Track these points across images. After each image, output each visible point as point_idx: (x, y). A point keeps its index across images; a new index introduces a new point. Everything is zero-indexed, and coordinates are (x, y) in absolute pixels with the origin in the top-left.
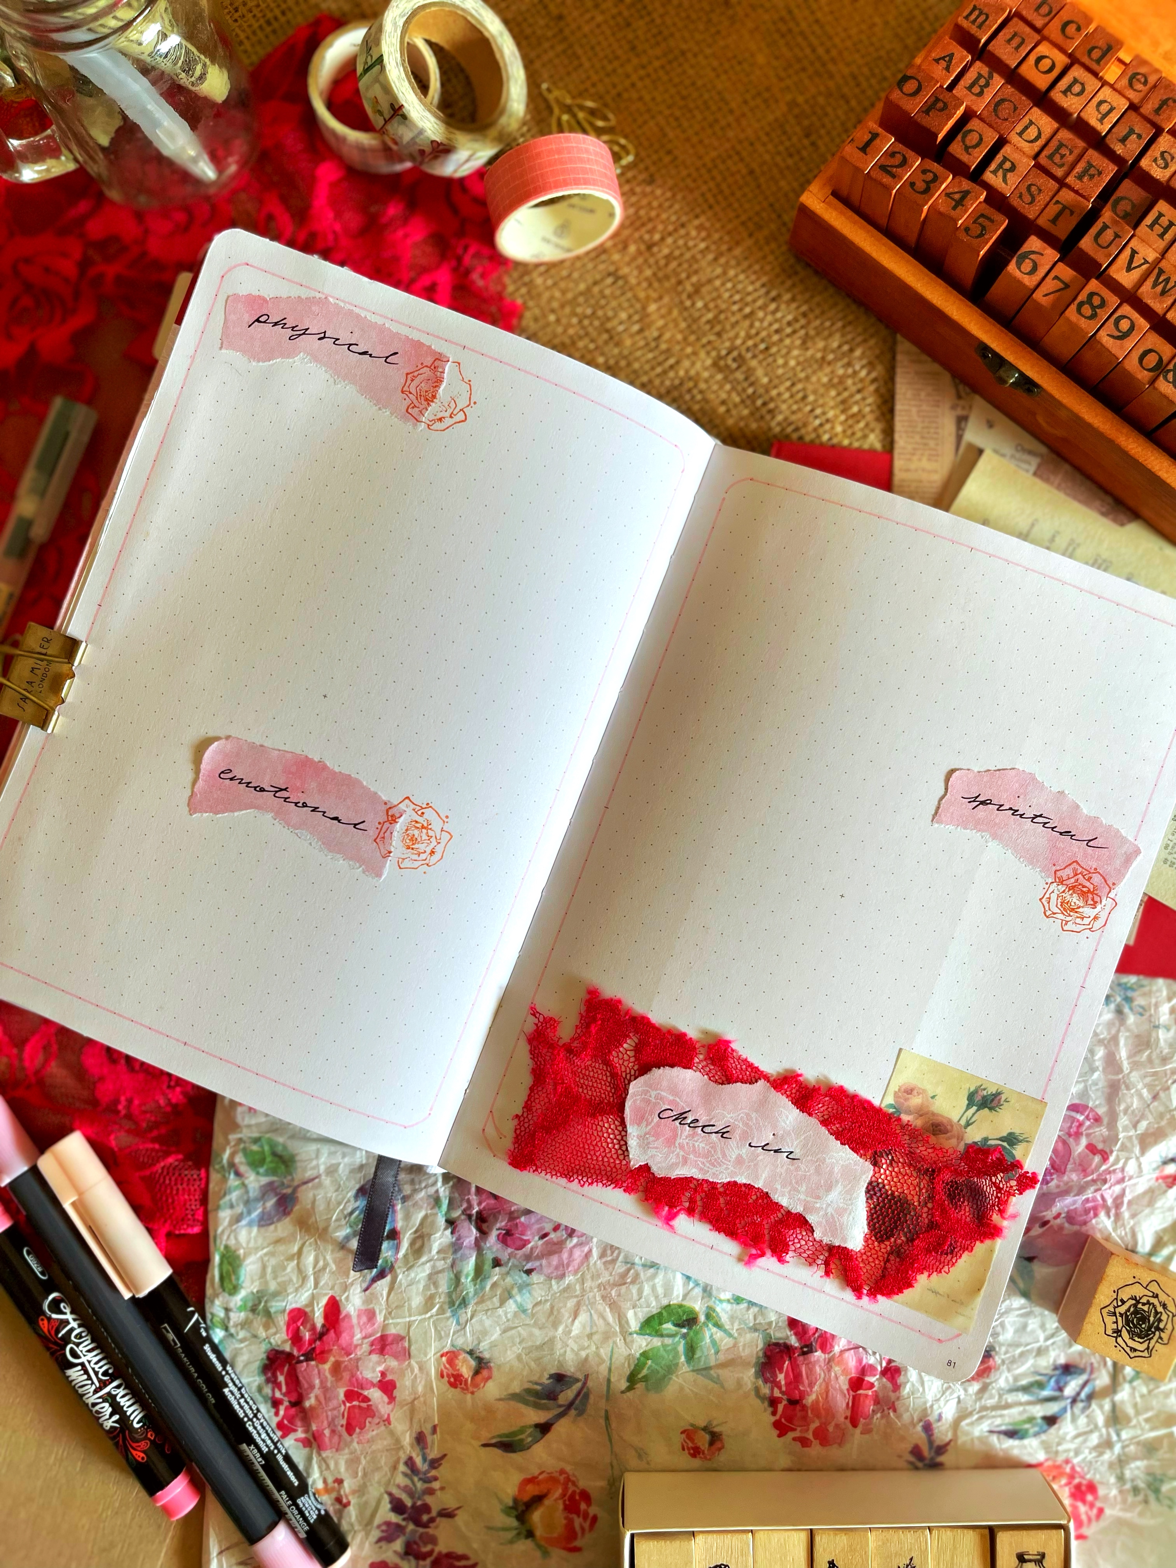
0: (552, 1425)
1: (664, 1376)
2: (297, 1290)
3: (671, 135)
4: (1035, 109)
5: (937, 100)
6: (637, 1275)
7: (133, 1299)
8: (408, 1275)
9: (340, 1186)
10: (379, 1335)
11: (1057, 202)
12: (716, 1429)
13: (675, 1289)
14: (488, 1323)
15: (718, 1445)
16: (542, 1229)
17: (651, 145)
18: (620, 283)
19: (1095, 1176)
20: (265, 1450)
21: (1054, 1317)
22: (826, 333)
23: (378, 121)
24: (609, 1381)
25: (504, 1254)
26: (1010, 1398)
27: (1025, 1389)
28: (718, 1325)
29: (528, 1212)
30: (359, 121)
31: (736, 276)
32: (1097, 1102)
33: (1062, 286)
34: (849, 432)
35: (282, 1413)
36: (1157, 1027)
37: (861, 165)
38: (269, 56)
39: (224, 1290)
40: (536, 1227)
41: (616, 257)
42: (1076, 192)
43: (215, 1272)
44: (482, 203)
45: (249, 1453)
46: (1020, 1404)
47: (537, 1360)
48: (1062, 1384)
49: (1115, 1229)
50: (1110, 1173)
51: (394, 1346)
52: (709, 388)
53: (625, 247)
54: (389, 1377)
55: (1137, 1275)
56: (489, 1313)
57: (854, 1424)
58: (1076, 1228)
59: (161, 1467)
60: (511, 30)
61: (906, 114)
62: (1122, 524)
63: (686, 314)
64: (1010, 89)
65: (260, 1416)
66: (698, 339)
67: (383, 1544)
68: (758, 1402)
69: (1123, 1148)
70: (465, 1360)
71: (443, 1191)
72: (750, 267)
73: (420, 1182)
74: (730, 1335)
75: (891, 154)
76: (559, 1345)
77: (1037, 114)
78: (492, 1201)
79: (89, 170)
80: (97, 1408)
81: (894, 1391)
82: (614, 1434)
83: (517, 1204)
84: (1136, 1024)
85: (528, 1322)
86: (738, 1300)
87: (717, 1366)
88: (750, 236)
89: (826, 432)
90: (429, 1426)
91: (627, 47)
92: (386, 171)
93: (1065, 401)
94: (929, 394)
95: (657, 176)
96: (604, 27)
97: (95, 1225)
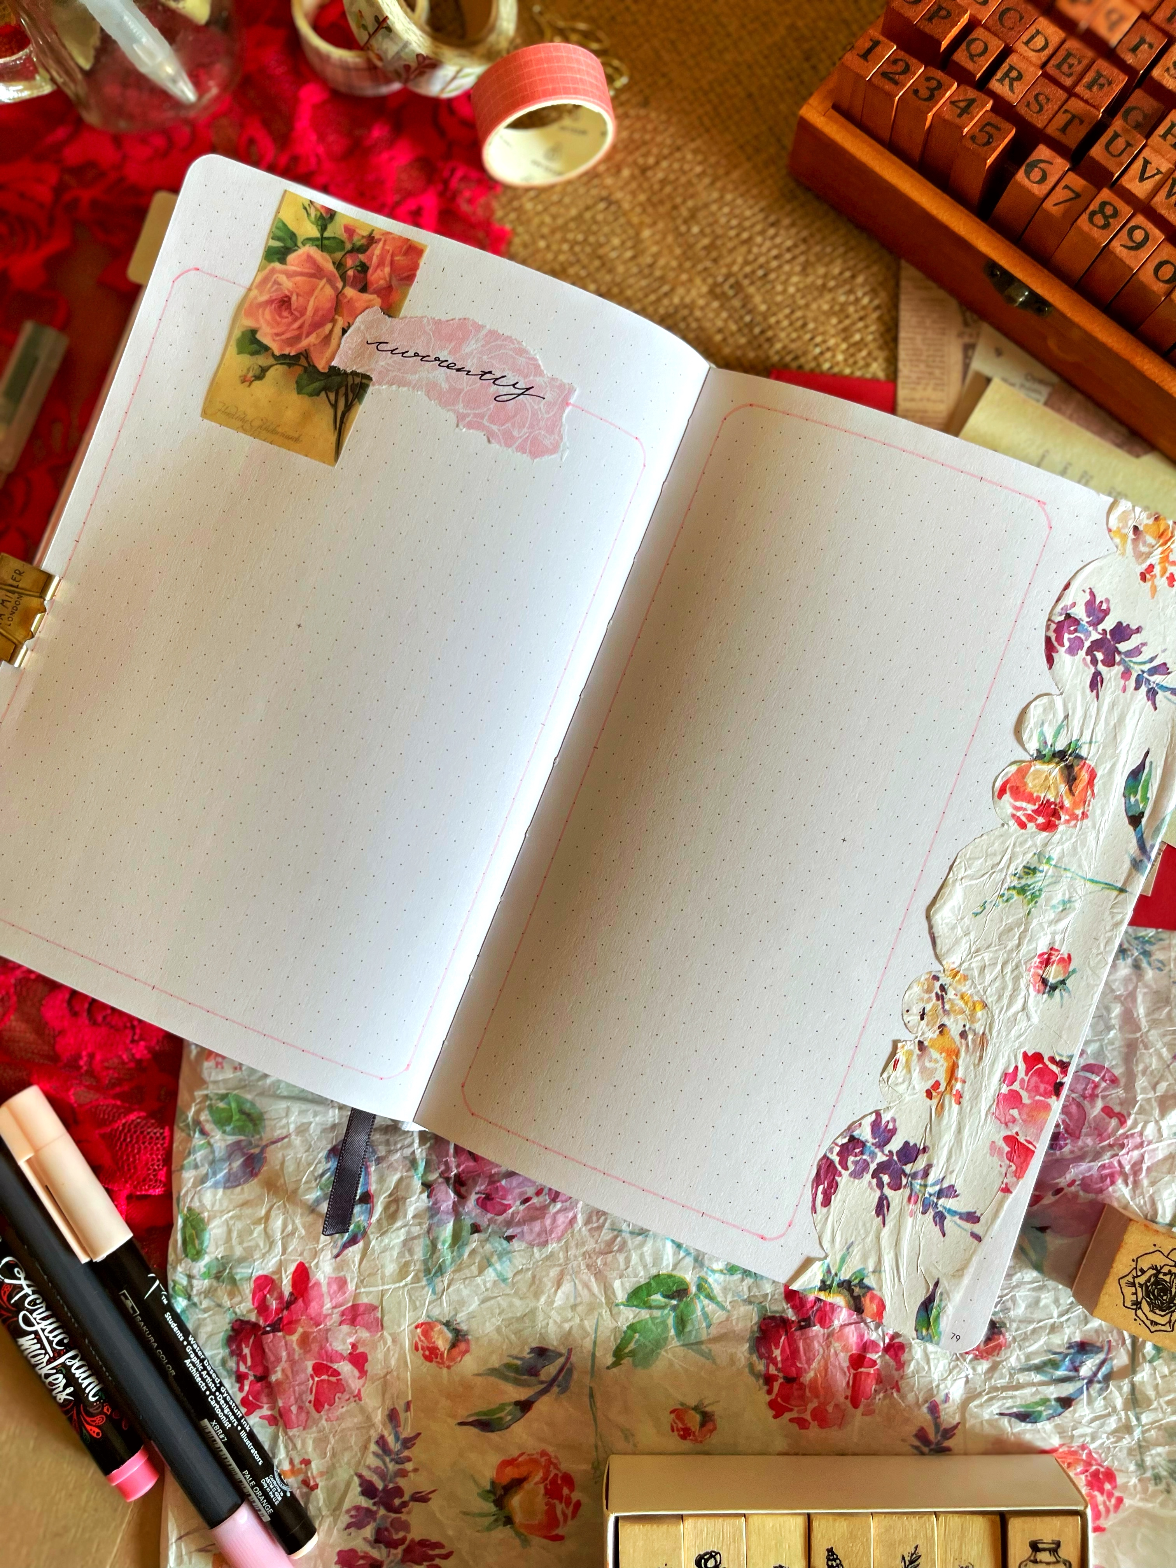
0: (533, 1402)
1: (653, 1351)
2: (264, 1256)
3: (666, 58)
4: (1043, 18)
5: (940, 8)
6: (624, 1243)
7: (91, 1263)
8: (382, 1241)
9: (310, 1146)
10: (350, 1304)
11: (1066, 111)
12: (708, 1409)
13: (665, 1257)
14: (465, 1292)
15: (710, 1426)
16: (524, 1193)
17: (646, 68)
18: (613, 208)
19: (1111, 1141)
20: (228, 1426)
21: (1069, 1292)
22: (827, 259)
23: (361, 36)
24: (594, 1355)
25: (484, 1219)
26: (1022, 1378)
27: (1038, 1369)
28: (710, 1297)
29: (511, 1174)
31: (734, 200)
32: (1113, 1062)
33: (1073, 195)
34: (851, 361)
35: (246, 1388)
37: (863, 73)
39: (187, 1256)
40: (517, 1191)
41: (609, 181)
42: (1086, 102)
43: (178, 1236)
45: (210, 1429)
46: (1033, 1384)
47: (517, 1333)
48: (1077, 1364)
49: (1133, 1198)
50: (1127, 1137)
51: (366, 1317)
52: (705, 316)
53: (618, 170)
54: (360, 1350)
55: (1158, 1243)
56: (467, 1282)
57: (855, 1404)
58: (1091, 1196)
59: (117, 1443)
61: (909, 21)
62: (1138, 456)
63: (680, 240)
65: (223, 1390)
66: (694, 266)
67: (352, 1530)
68: (752, 1380)
69: (1141, 1111)
70: (441, 1332)
71: (420, 1153)
72: (748, 191)
73: (396, 1143)
74: (723, 1308)
75: (893, 61)
76: (540, 1316)
77: (1044, 24)
78: (471, 1164)
79: (67, 91)
80: (51, 1379)
81: (898, 1369)
82: (599, 1414)
83: (497, 1166)
84: (1155, 979)
85: (508, 1291)
86: (731, 1270)
87: (709, 1341)
88: (749, 160)
89: (826, 361)
90: (402, 1403)
92: (373, 94)
93: (1077, 319)
94: (935, 322)
95: (652, 99)
97: (52, 1184)
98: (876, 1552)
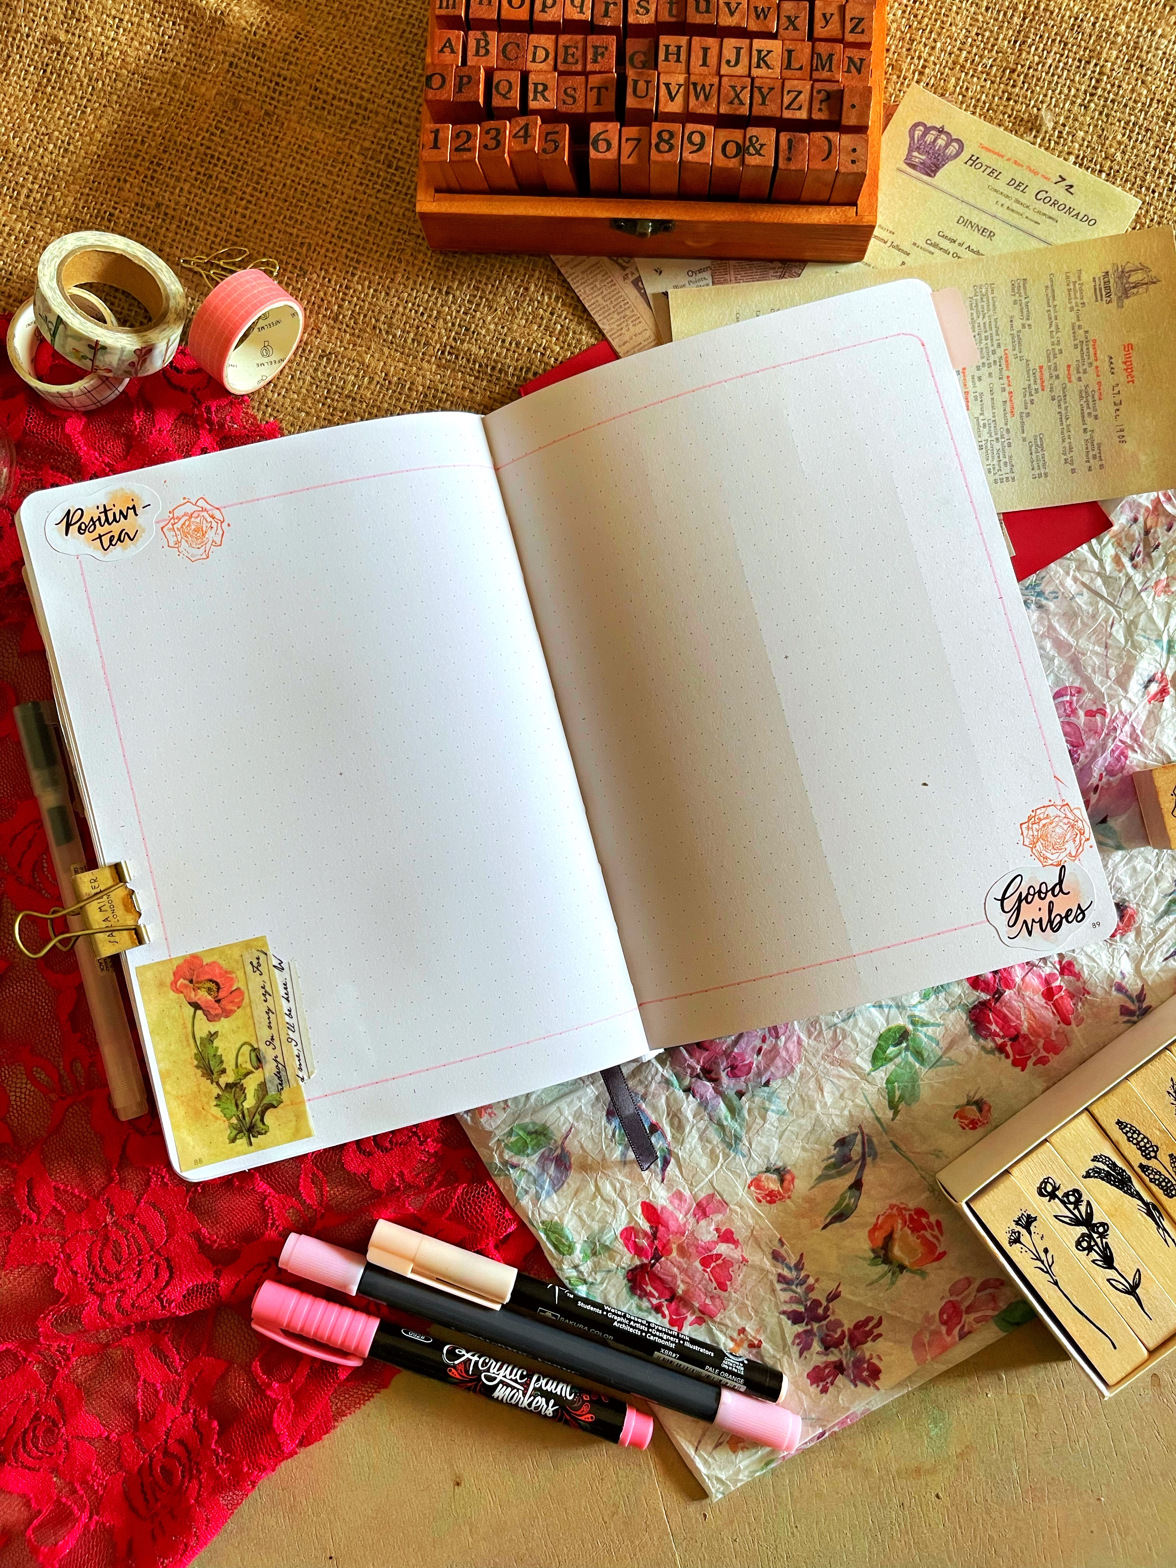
0: (861, 1179)
1: (913, 1086)
2: (614, 1216)
3: (295, 231)
4: (531, 36)
6: (843, 1030)
7: (504, 1307)
8: (685, 1148)
9: (592, 1122)
10: (695, 1205)
11: (592, 89)
12: (976, 1098)
13: (877, 1020)
15: (986, 1108)
16: (754, 1047)
17: (286, 249)
19: (1105, 731)
20: (673, 1346)
21: (1150, 847)
22: (501, 290)
23: (86, 365)
24: (878, 1119)
25: (741, 1085)
26: (1161, 925)
27: (1167, 912)
28: (925, 1024)
29: (736, 1041)
30: (72, 374)
32: (1070, 680)
33: (635, 142)
34: (566, 346)
35: (667, 1312)
36: (1073, 598)
37: (442, 159)
39: (563, 1255)
40: (749, 1050)
41: (317, 342)
42: (600, 72)
43: (548, 1247)
44: (199, 371)
45: (663, 1356)
47: (817, 1141)
49: (1146, 758)
50: (1113, 721)
51: (711, 1205)
53: (318, 331)
54: (723, 1229)
56: (760, 1132)
57: (1068, 1023)
58: (1119, 776)
59: (608, 1416)
60: (130, 238)
61: (447, 102)
63: (394, 346)
64: (505, 35)
65: (652, 1326)
66: (415, 358)
67: (805, 1354)
68: (990, 1057)
70: (767, 1179)
71: (667, 1072)
72: (415, 283)
73: (646, 1078)
74: (939, 1025)
75: (456, 137)
76: (824, 1119)
77: (535, 39)
78: (706, 1054)
80: (534, 1405)
81: (1078, 980)
82: (910, 1155)
83: (725, 1041)
84: (1057, 606)
85: (791, 1118)
86: (925, 997)
87: (945, 1052)
88: (400, 262)
89: (549, 358)
90: (776, 1242)
91: (219, 193)
92: (113, 396)
93: (695, 218)
94: (602, 281)
95: (305, 266)
96: (194, 190)
97: (441, 1274)
98: (1149, 1102)
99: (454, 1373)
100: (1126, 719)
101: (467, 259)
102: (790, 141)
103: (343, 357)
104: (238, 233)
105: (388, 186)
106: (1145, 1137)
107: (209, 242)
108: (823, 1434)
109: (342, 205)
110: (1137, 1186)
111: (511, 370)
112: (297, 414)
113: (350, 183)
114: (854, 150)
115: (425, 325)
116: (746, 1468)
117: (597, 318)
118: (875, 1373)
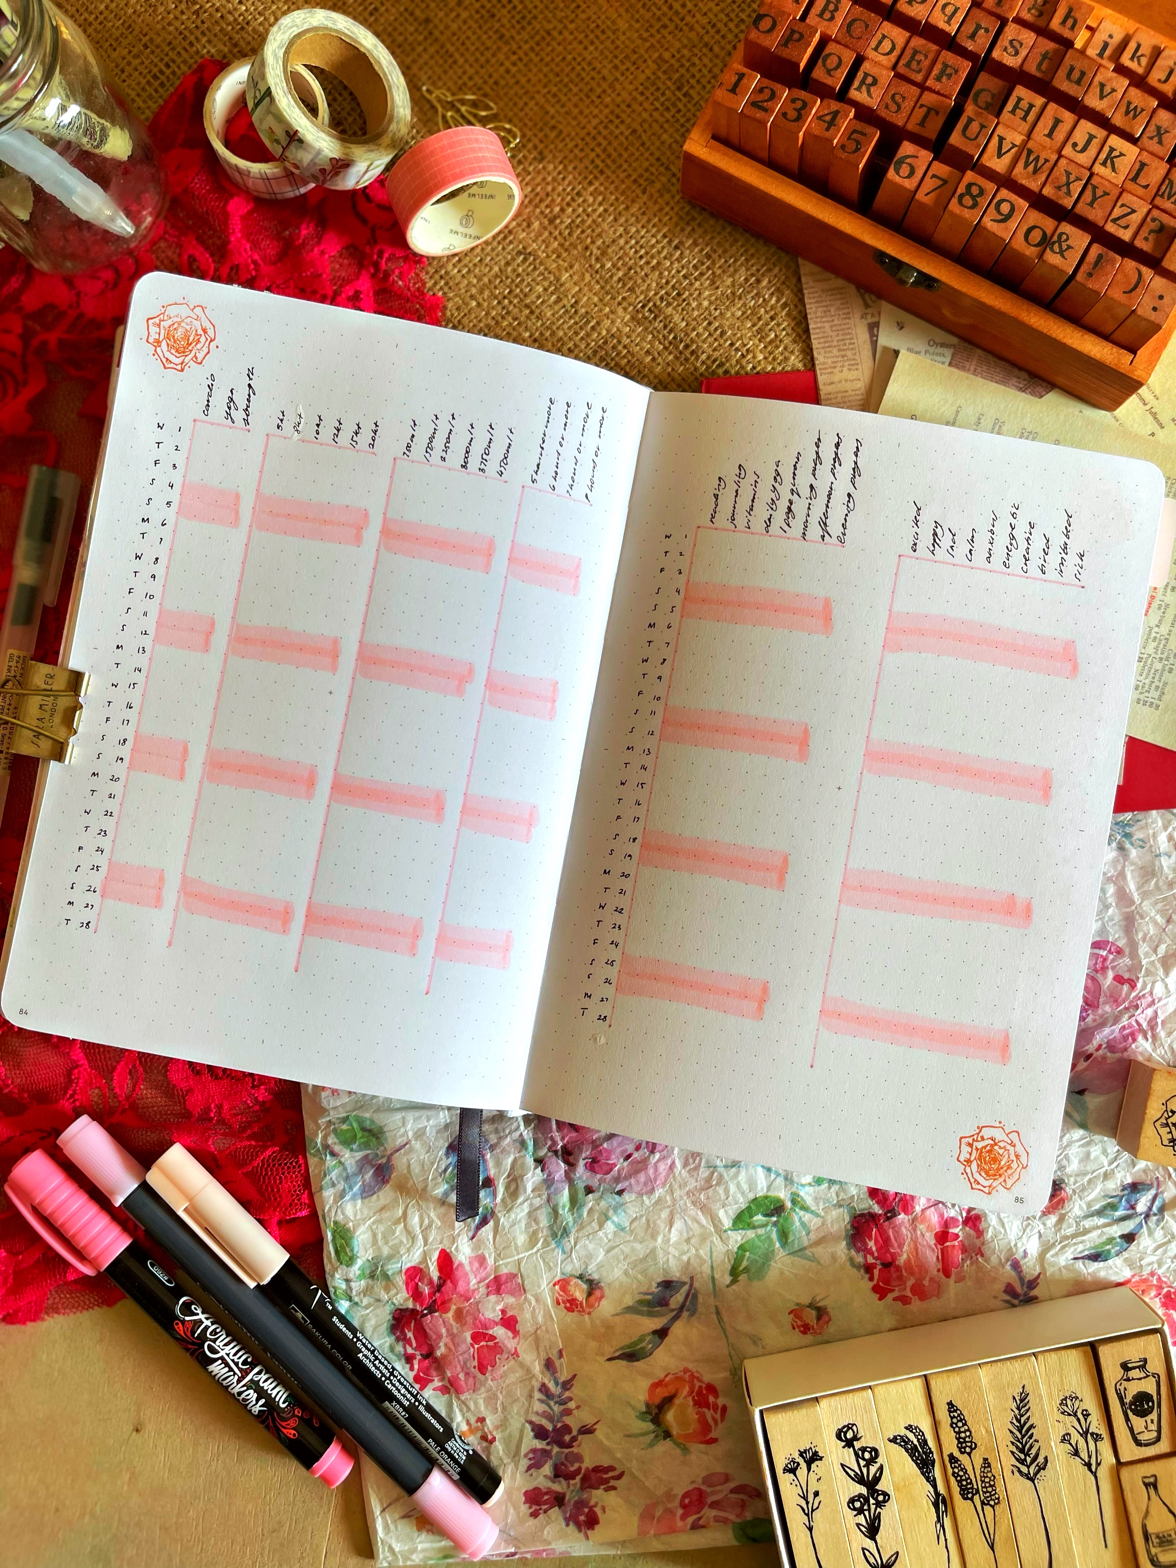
0: (668, 1329)
1: (764, 1264)
2: (408, 1250)
3: (552, 111)
4: (885, 23)
5: (793, 32)
6: (721, 1176)
7: (259, 1287)
8: (509, 1217)
9: (430, 1147)
10: (492, 1277)
11: (922, 106)
12: (821, 1304)
13: (759, 1182)
14: (591, 1246)
15: (825, 1318)
16: (625, 1151)
17: (535, 125)
18: (531, 259)
19: (1126, 1004)
20: (407, 1403)
21: (1114, 1141)
22: (732, 270)
23: (276, 150)
24: (713, 1278)
25: (595, 1180)
26: (1087, 1223)
27: (1100, 1213)
28: (805, 1208)
29: (610, 1137)
30: (260, 154)
31: (638, 231)
32: (1116, 935)
33: (940, 183)
34: (770, 358)
35: (416, 1367)
36: (1159, 855)
37: (734, 106)
38: (162, 108)
39: (341, 1263)
40: (619, 1150)
41: (522, 235)
42: (938, 93)
43: (330, 1248)
44: (388, 208)
45: (392, 1409)
46: (1098, 1227)
47: (644, 1272)
48: (1133, 1202)
49: (1154, 1050)
50: (1139, 998)
51: (509, 1285)
52: (632, 341)
53: (529, 225)
54: (509, 1314)
56: (591, 1237)
57: (947, 1275)
58: (1118, 1055)
59: (312, 1440)
60: (383, 41)
61: (767, 50)
62: (1041, 396)
63: (597, 277)
64: (858, 9)
65: (396, 1373)
66: (613, 298)
67: (533, 1470)
68: (854, 1272)
71: (527, 1134)
72: (649, 221)
73: (504, 1130)
74: (817, 1215)
75: (760, 90)
76: (660, 1254)
77: (888, 28)
78: (574, 1134)
79: (16, 246)
80: (243, 1396)
81: (978, 1237)
82: (728, 1327)
83: (598, 1131)
84: (1139, 857)
85: (628, 1238)
86: (818, 1181)
87: (811, 1246)
88: (644, 192)
89: (748, 362)
90: (555, 1352)
91: (495, 37)
92: (291, 195)
93: (964, 290)
94: (839, 309)
95: (546, 152)
96: (471, 22)
97: (210, 1225)
98: (990, 1398)
99: (180, 1328)
100: (1153, 1003)
101: (712, 222)
102: (1100, 257)
103: (541, 263)
104: (495, 87)
105: (668, 109)
106: (969, 1430)
107: (460, 82)
108: (513, 1554)
109: (611, 106)
110: (937, 1472)
111: (704, 357)
112: (468, 299)
113: (631, 87)
114: (1161, 297)
115: (638, 270)
116: (423, 1550)
117: (815, 344)
118: (592, 1522)
